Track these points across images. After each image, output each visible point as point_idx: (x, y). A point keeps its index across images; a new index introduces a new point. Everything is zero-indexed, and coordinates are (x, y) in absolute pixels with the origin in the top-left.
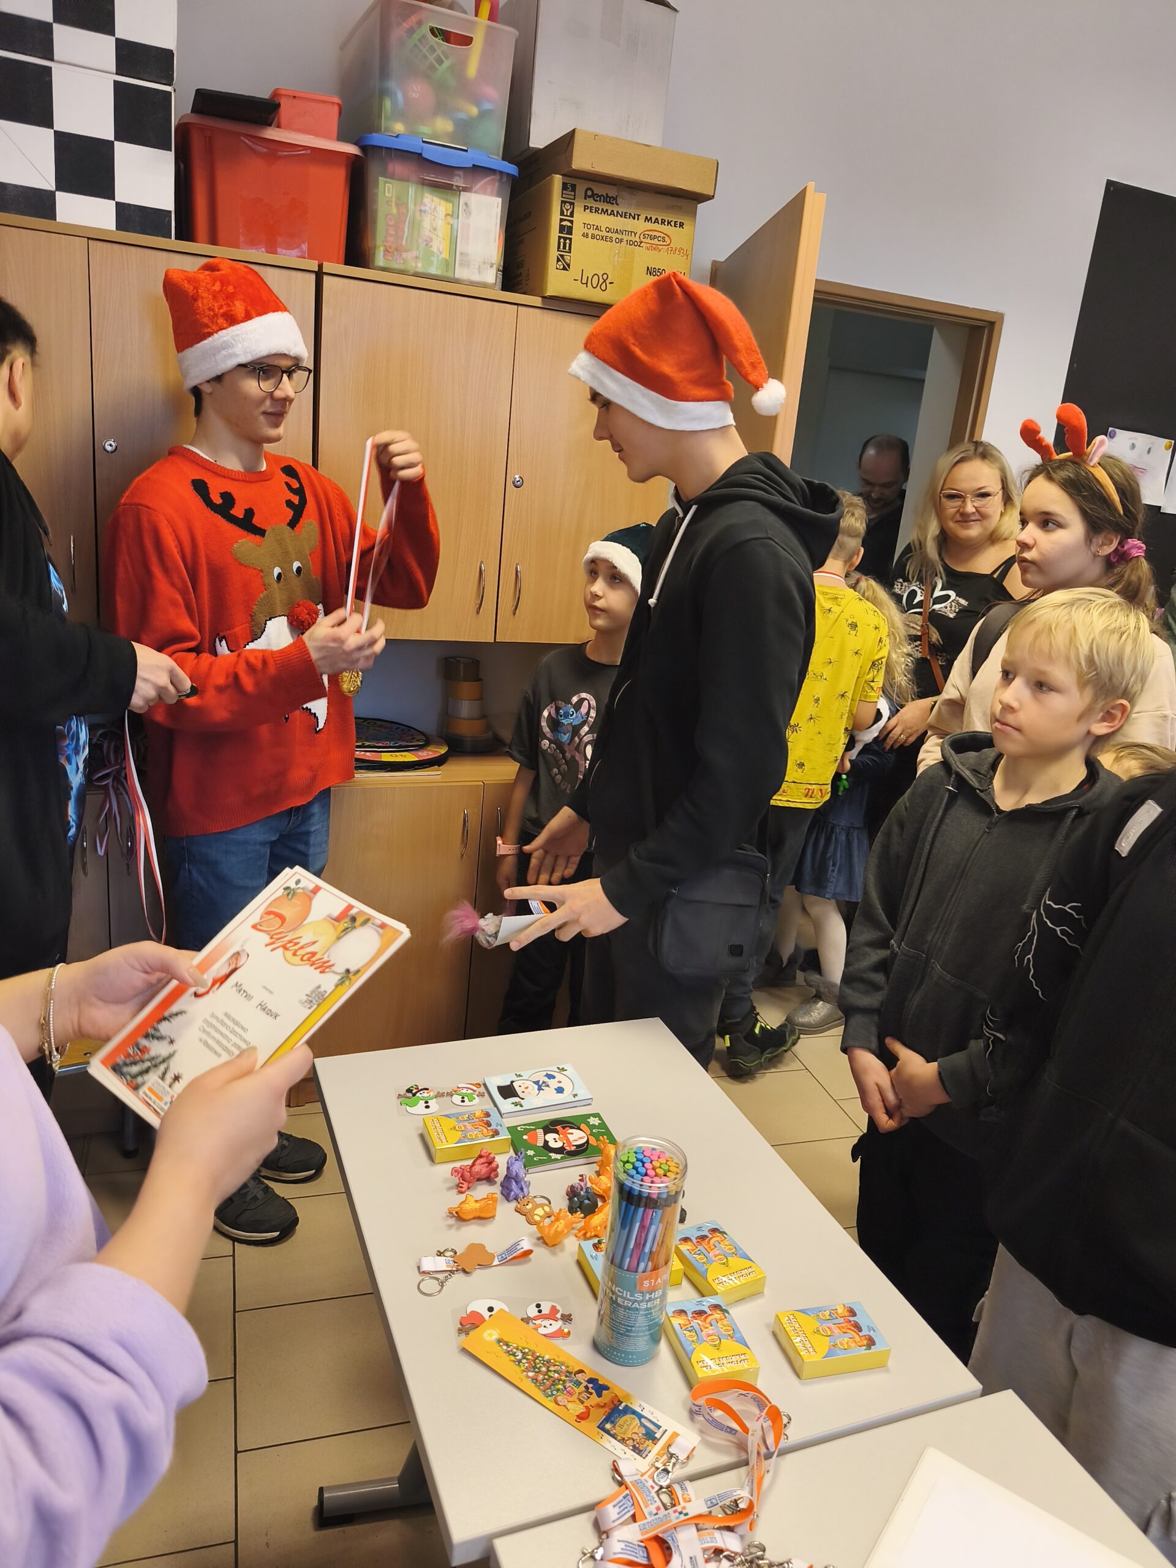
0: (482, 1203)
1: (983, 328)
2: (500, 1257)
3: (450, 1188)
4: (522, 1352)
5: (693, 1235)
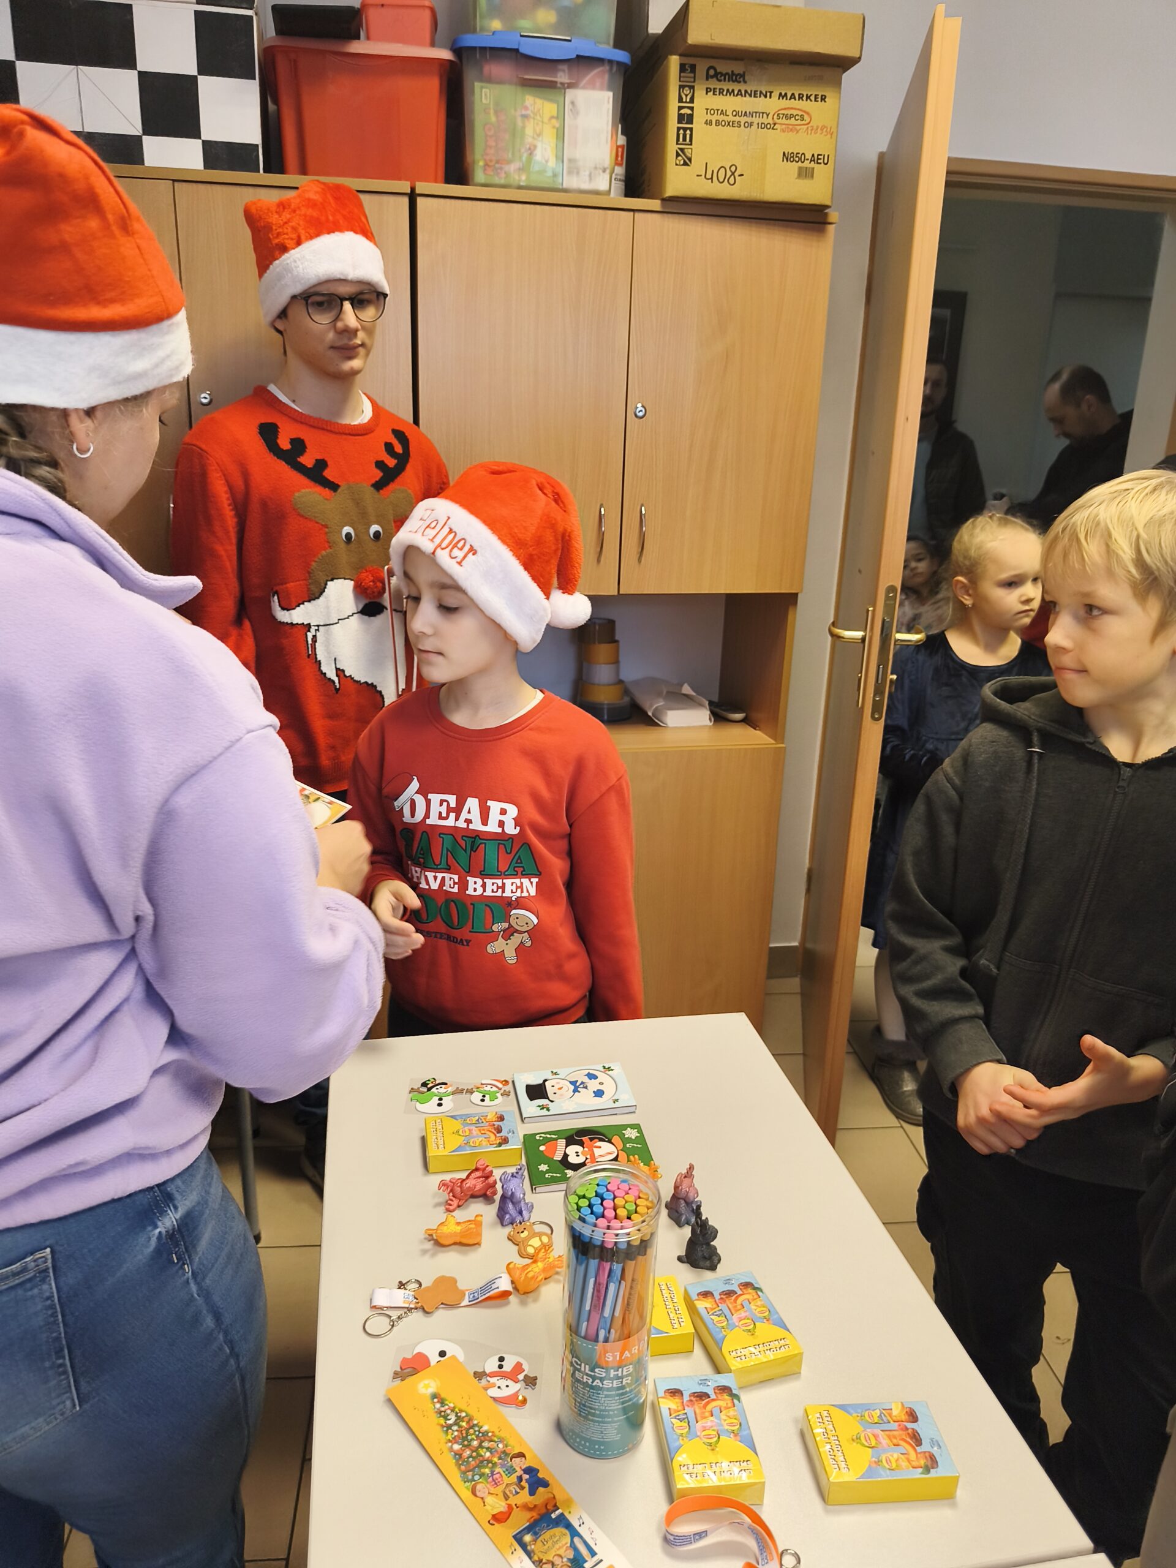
0: (464, 1226)
2: (471, 1296)
3: (437, 1205)
4: (456, 1415)
5: (717, 1289)
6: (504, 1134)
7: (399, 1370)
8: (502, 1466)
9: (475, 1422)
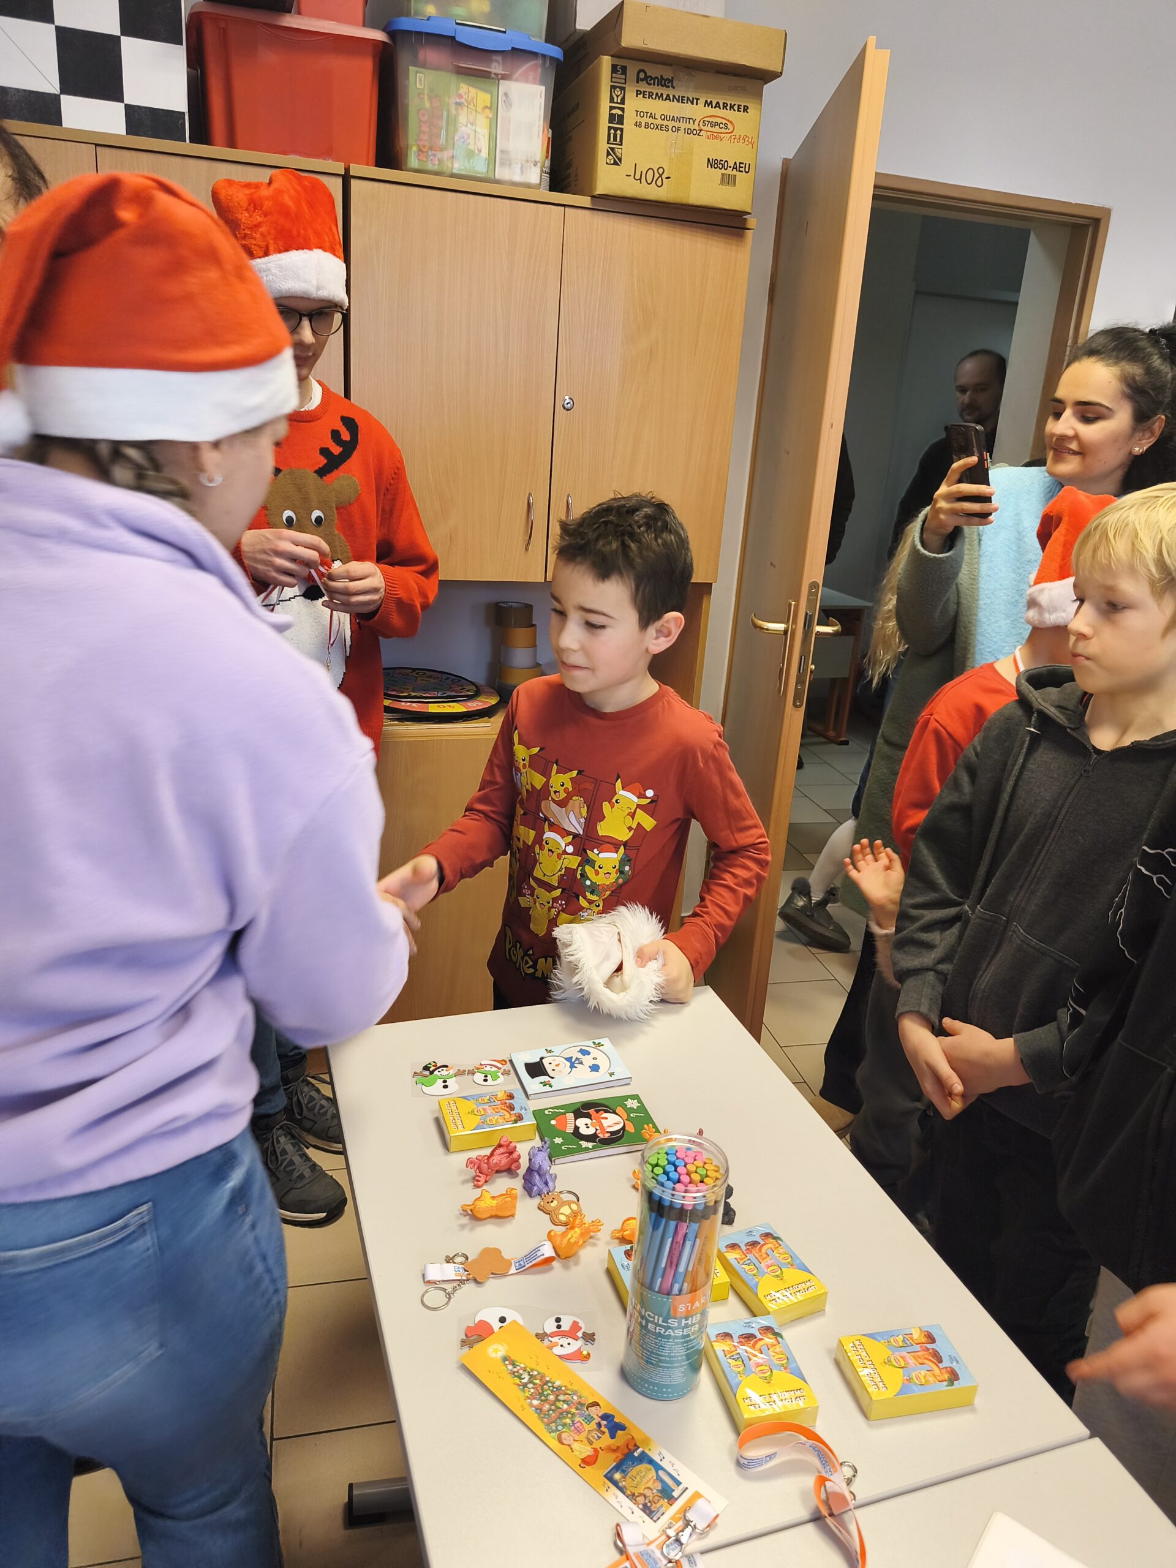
0: (500, 1199)
1: (1087, 226)
2: (517, 1264)
3: (465, 1182)
4: (529, 1375)
5: (743, 1241)
6: (517, 1110)
7: (465, 1338)
8: (581, 1415)
9: (548, 1379)
